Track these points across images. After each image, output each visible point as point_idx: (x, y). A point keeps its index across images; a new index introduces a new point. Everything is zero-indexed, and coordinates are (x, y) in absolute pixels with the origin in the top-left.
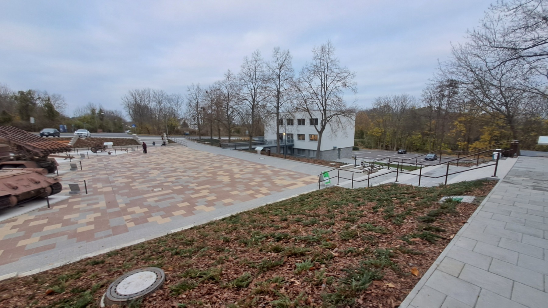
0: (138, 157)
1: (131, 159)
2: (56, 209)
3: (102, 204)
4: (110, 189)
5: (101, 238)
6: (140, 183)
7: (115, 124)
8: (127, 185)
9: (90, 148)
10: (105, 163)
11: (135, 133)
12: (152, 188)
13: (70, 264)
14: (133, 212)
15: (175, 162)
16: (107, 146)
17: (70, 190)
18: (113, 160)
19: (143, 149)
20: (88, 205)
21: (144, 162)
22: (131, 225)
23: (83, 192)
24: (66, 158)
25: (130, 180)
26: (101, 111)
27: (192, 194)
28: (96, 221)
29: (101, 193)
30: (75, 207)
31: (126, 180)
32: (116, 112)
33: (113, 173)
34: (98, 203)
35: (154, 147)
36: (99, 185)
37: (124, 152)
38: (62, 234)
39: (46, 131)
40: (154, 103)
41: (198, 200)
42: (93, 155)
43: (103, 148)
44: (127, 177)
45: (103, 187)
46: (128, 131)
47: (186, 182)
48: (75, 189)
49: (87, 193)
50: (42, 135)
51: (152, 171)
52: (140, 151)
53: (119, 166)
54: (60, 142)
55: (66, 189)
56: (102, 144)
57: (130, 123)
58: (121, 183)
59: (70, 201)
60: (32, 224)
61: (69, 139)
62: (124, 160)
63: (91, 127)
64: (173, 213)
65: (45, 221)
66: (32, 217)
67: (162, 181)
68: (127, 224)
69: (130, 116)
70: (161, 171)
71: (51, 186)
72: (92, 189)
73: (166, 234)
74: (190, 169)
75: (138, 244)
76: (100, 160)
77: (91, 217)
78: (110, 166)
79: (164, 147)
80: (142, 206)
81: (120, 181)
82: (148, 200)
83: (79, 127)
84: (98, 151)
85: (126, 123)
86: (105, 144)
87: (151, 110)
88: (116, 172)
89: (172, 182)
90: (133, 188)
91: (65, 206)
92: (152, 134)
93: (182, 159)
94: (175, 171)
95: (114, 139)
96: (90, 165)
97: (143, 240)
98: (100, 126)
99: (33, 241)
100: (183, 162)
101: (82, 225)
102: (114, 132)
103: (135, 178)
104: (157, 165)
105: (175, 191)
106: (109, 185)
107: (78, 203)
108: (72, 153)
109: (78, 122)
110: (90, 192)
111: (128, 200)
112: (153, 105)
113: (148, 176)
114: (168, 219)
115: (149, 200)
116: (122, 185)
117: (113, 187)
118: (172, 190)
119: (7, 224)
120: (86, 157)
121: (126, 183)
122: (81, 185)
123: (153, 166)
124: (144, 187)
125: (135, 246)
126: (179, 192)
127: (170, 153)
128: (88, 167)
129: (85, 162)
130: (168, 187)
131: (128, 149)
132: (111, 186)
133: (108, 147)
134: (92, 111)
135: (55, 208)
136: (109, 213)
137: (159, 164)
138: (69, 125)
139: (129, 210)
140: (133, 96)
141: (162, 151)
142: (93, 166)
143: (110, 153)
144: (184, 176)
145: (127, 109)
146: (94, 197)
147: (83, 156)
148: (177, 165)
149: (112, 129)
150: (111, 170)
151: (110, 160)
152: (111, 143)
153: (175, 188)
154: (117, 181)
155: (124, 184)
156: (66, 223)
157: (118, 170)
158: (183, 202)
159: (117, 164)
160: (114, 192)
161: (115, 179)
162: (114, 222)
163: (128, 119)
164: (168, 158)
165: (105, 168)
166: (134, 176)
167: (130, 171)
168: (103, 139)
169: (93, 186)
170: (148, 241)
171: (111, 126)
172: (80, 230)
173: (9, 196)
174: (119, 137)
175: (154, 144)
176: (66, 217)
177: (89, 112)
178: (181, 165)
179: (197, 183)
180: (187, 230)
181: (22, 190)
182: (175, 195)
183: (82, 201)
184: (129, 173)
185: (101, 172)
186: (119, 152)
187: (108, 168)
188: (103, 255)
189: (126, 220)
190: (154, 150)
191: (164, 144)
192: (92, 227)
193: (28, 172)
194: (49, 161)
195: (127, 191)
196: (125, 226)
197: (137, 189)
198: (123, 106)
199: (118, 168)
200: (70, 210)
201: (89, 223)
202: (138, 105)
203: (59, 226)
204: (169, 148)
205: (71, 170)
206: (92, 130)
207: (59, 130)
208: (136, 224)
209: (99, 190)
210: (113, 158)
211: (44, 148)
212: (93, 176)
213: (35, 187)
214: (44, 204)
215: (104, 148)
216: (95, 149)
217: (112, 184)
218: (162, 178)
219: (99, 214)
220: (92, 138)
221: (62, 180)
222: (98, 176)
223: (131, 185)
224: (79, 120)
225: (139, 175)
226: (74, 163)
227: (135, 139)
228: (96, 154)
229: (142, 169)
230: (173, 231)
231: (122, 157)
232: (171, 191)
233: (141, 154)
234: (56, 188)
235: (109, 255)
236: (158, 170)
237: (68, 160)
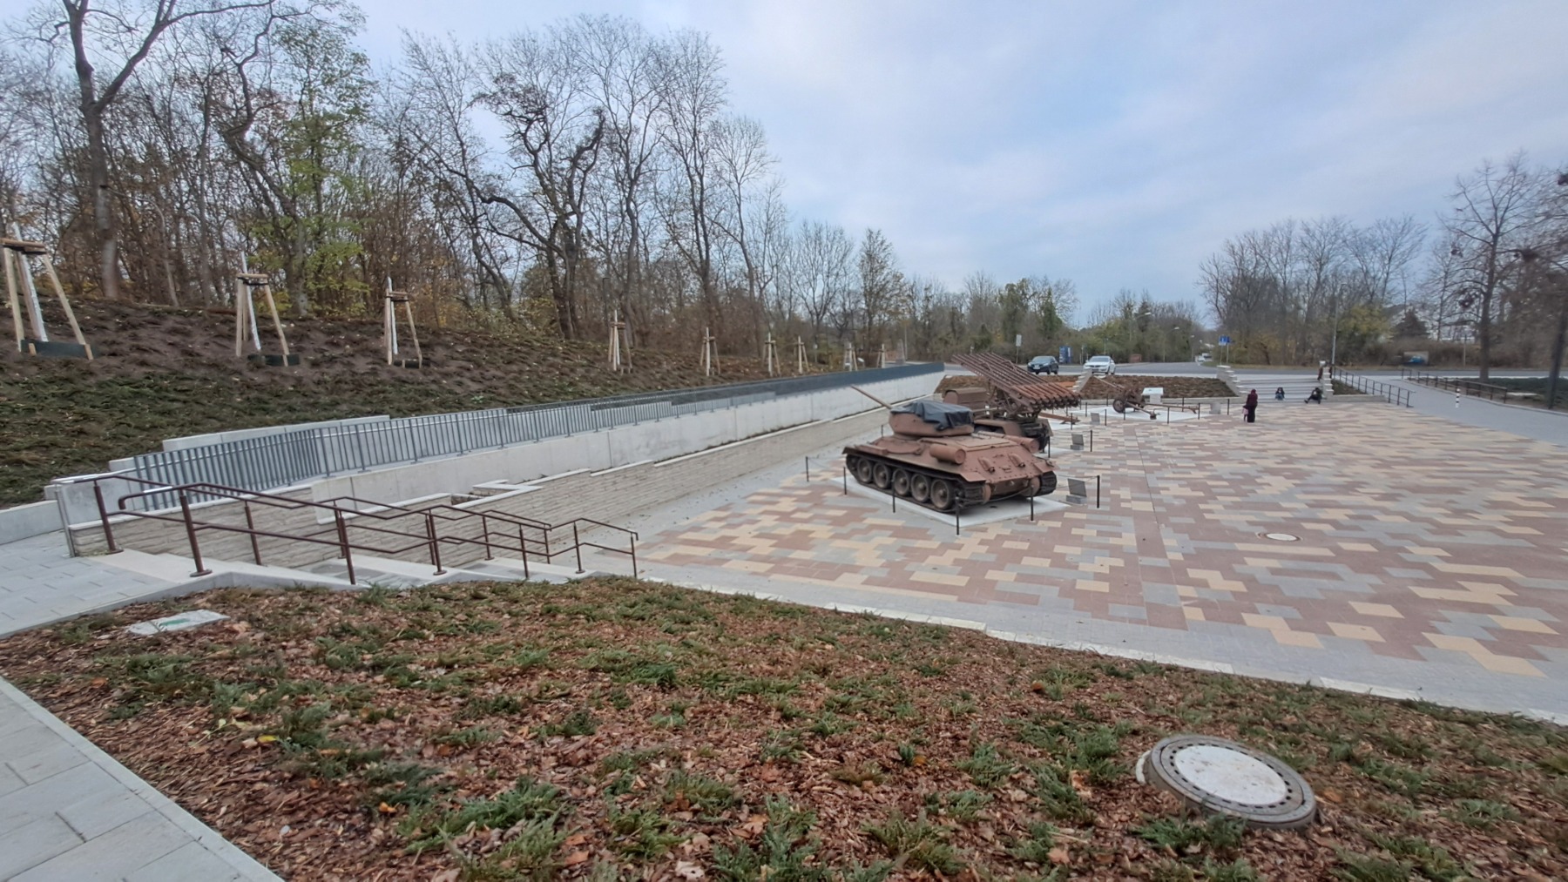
0: (1225, 433)
1: (1206, 435)
2: (1043, 525)
3: (1129, 540)
4: (1147, 507)
5: (1123, 619)
6: (1226, 507)
7: (1172, 339)
8: (1191, 506)
9: (1112, 401)
10: (1142, 440)
11: (1224, 361)
12: (1262, 530)
13: (1062, 650)
14: (1203, 584)
15: (1355, 460)
16: (1148, 397)
17: (1068, 493)
18: (1159, 434)
19: (1246, 411)
20: (1100, 533)
21: (1244, 448)
22: (1194, 614)
23: (1092, 503)
24: (1065, 420)
25: (1202, 494)
26: (1144, 307)
27: (1420, 583)
28: (1112, 576)
29: (1128, 513)
30: (1075, 531)
31: (1188, 492)
32: (1180, 305)
33: (1159, 469)
34: (1119, 536)
35: (1280, 404)
36: (1125, 493)
37: (1189, 415)
38: (1051, 582)
39: (1038, 361)
40: (1302, 266)
41: (1446, 613)
42: (1115, 419)
43: (1139, 400)
44: (1193, 485)
45: (1133, 499)
46: (1201, 358)
47: (1394, 536)
48: (1077, 490)
49: (1098, 507)
50: (1031, 369)
51: (1267, 478)
52: (1235, 414)
53: (1174, 451)
54: (1063, 385)
55: (1062, 488)
56: (1139, 391)
57: (1212, 332)
58: (1176, 497)
59: (1067, 515)
60: (1007, 544)
61: (1074, 379)
62: (1188, 438)
63: (1118, 349)
64: (1332, 625)
65: (1025, 546)
66: (1007, 532)
67: (1297, 515)
68: (1186, 609)
69: (1217, 314)
70: (1298, 482)
71: (1040, 477)
72: (1108, 500)
73: (1302, 681)
74: (1417, 489)
75: (1214, 674)
76: (1130, 432)
77: (1104, 563)
78: (1151, 448)
79: (1313, 406)
80: (1228, 574)
81: (1174, 491)
82: (1247, 559)
83: (1093, 352)
84: (1127, 410)
85: (1201, 334)
86: (1146, 391)
87: (1285, 289)
88: (1165, 466)
89: (1334, 523)
90: (1207, 516)
91: (1058, 524)
92: (1277, 363)
93: (1382, 452)
94: (1350, 488)
95: (1167, 379)
96: (1108, 441)
97: (1228, 669)
98: (1138, 345)
99: (1004, 577)
100: (1385, 464)
101: (1085, 576)
102: (1168, 360)
103: (1214, 490)
104: (1284, 462)
105: (1341, 555)
106: (1148, 496)
107: (1080, 524)
108: (1075, 411)
109: (1093, 339)
110: (1106, 504)
111: (1191, 547)
112: (1297, 271)
113: (1254, 492)
114: (1310, 640)
115: (1250, 561)
116: (1176, 502)
117: (1156, 503)
118: (1331, 549)
119: (975, 534)
120: (1102, 422)
121: (1188, 499)
122: (1091, 486)
123: (1271, 463)
124: (1239, 520)
125: (1205, 674)
126: (1361, 563)
127: (1335, 426)
128: (1102, 446)
129: (1102, 433)
130: (1318, 538)
131: (1202, 407)
132: (1151, 500)
133: (1152, 401)
134: (1125, 311)
135: (1041, 523)
136: (1142, 566)
137: (1291, 460)
138: (1076, 347)
139: (1193, 573)
140: (1233, 253)
141: (1307, 418)
142: (1115, 445)
143: (1153, 417)
144: (1386, 511)
145: (1211, 296)
146: (1113, 518)
147: (1095, 418)
148: (1362, 469)
149: (1163, 354)
150: (1153, 458)
151: (1152, 434)
152: (1160, 391)
153: (1347, 546)
154: (1167, 489)
155: (1184, 502)
156: (1059, 561)
157: (1171, 461)
158: (1375, 599)
159: (1169, 444)
160: (1159, 518)
161: (1161, 484)
162: (1155, 592)
163: (1208, 321)
164: (1324, 444)
165: (1141, 451)
166: (1210, 483)
167: (1201, 468)
168: (1141, 379)
169: (1112, 492)
170: (1242, 678)
171: (1163, 347)
172: (1081, 585)
173: (982, 483)
174: (1179, 375)
175: (1280, 394)
176: (1058, 549)
177: (1119, 314)
178: (1380, 473)
179: (1446, 550)
180: (1390, 701)
181: (1000, 477)
182: (1340, 569)
183: (1088, 521)
184: (1196, 474)
185: (1129, 463)
186: (1177, 415)
187: (1146, 454)
188: (1127, 662)
189: (1183, 598)
190: (1280, 413)
191: (1317, 397)
192: (1104, 587)
193: (1012, 443)
194: (1038, 425)
195: (1192, 521)
196: (1180, 612)
197: (1217, 521)
198: (1201, 289)
199: (1172, 457)
200: (1065, 536)
201: (1099, 577)
202: (1244, 278)
203: (1046, 562)
204: (1335, 411)
205: (1072, 447)
206: (1120, 358)
207: (1057, 358)
208: (1207, 619)
209: (1123, 505)
210: (1161, 429)
211: (1035, 396)
212: (1113, 469)
213: (1017, 474)
214: (1024, 511)
215: (1139, 402)
216: (1123, 402)
217: (1154, 496)
218: (1299, 505)
219: (1120, 563)
220: (1118, 377)
221: (1058, 469)
222: (1122, 470)
223: (1202, 506)
224: (1097, 334)
225: (1225, 483)
226: (1079, 432)
227: (1222, 379)
228: (1122, 416)
229: (1235, 466)
230: (1329, 683)
231: (1184, 427)
232: (1327, 553)
233: (1237, 423)
234: (1047, 483)
235: (1142, 666)
236: (1287, 477)
237: (1068, 426)
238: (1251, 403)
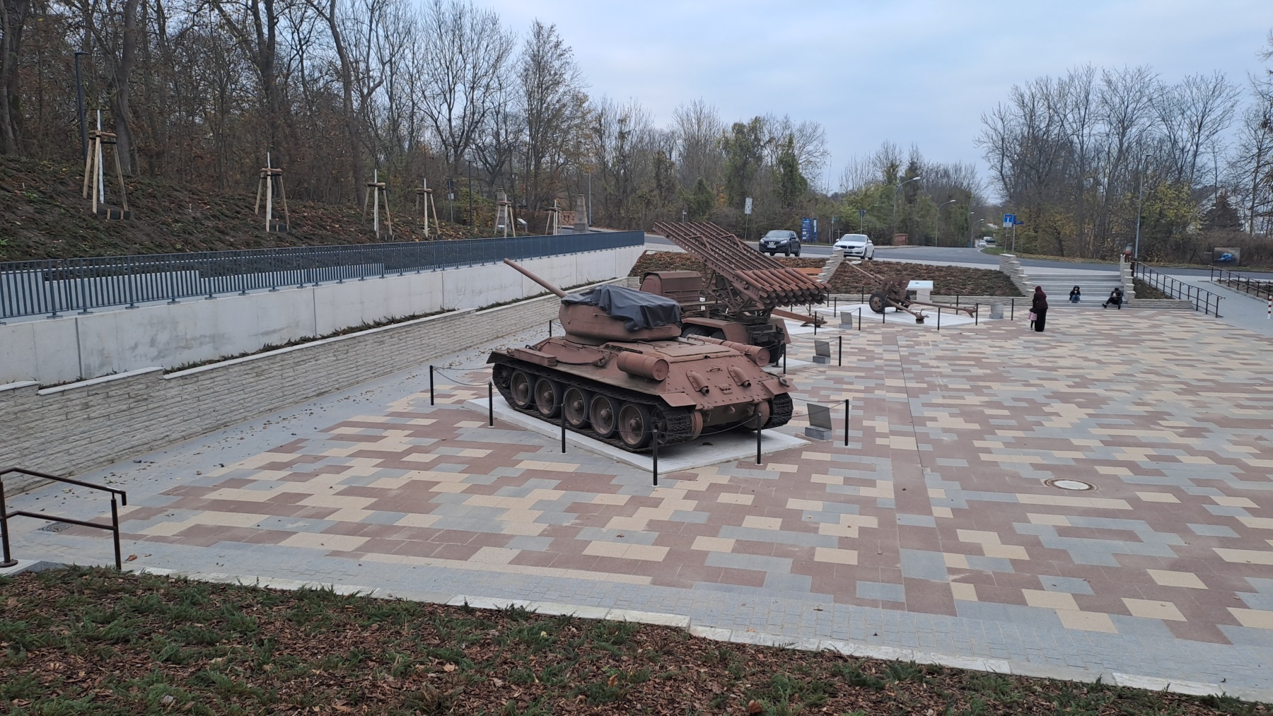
0: (1009, 344)
1: (984, 347)
2: (774, 469)
3: (884, 491)
4: (908, 444)
5: (874, 603)
6: (1007, 445)
7: (947, 215)
8: (964, 443)
9: (868, 296)
10: (904, 352)
11: (1009, 249)
12: (1049, 475)
13: (794, 650)
14: (974, 550)
15: (1157, 383)
16: (914, 292)
17: (807, 424)
18: (927, 344)
19: (1034, 316)
20: (848, 481)
21: (1029, 366)
22: (964, 593)
23: (838, 438)
24: (807, 321)
25: (976, 426)
26: (913, 168)
27: (1226, 543)
28: (862, 542)
29: (884, 452)
30: (816, 478)
31: (960, 424)
32: (957, 169)
33: (925, 391)
34: (872, 483)
35: (1073, 309)
36: (881, 424)
37: (964, 319)
38: (782, 553)
39: (774, 236)
40: (1101, 128)
41: (1253, 581)
42: (872, 321)
43: (902, 297)
44: (967, 414)
45: (893, 433)
46: (983, 243)
47: (1199, 482)
48: (820, 418)
49: (846, 444)
50: (764, 247)
51: (1057, 406)
52: (1021, 319)
53: (945, 368)
54: (804, 271)
55: (799, 416)
56: (903, 284)
57: (995, 208)
58: (946, 430)
59: (806, 455)
60: (725, 498)
61: (820, 263)
62: (964, 349)
63: (879, 225)
64: (1129, 603)
65: (747, 500)
66: (724, 480)
67: (1091, 455)
68: (953, 584)
69: (1000, 185)
70: (1091, 411)
71: (769, 401)
72: (859, 434)
73: (1091, 679)
74: (1225, 423)
75: (987, 675)
76: (890, 340)
77: (852, 523)
78: (917, 363)
79: (1112, 312)
80: (1008, 536)
81: (944, 422)
82: (1031, 516)
83: (847, 228)
84: (887, 309)
85: (983, 211)
86: (913, 285)
87: (1082, 157)
88: (932, 387)
89: (1132, 466)
90: (984, 457)
91: (792, 468)
92: (1072, 254)
93: (1187, 374)
94: (1153, 419)
95: (939, 269)
96: (862, 351)
97: (1004, 667)
98: (903, 221)
99: (718, 547)
100: (1190, 389)
101: (827, 542)
102: (941, 244)
103: (993, 421)
104: (1077, 385)
105: (1140, 509)
106: (909, 428)
107: (822, 468)
108: (821, 309)
109: (846, 209)
110: (857, 440)
111: (962, 502)
112: (1097, 133)
113: (1041, 425)
114: (1101, 622)
115: (1034, 518)
116: (946, 438)
117: (921, 438)
118: (1129, 500)
119: (679, 484)
120: (855, 325)
121: (960, 433)
122: (837, 414)
123: (1061, 387)
124: (1021, 462)
125: (975, 675)
126: (1165, 519)
127: (1136, 339)
128: (854, 359)
129: (855, 341)
130: (1115, 487)
131: (981, 309)
132: (915, 434)
133: (919, 298)
134: (888, 172)
135: (770, 466)
136: (901, 526)
137: (1084, 382)
138: (824, 218)
139: (965, 536)
140: (1023, 105)
141: (1104, 327)
142: (871, 358)
143: (920, 320)
144: (1191, 451)
145: (995, 158)
146: (866, 460)
147: (846, 319)
148: (1165, 395)
149: (936, 234)
150: (919, 377)
151: (918, 344)
152: (928, 285)
153: (1146, 496)
154: (934, 419)
155: (956, 438)
156: (793, 521)
157: (940, 381)
158: (1176, 566)
159: (939, 358)
160: (922, 458)
161: (928, 413)
162: (915, 562)
163: (992, 195)
164: (1124, 363)
165: (903, 367)
166: (988, 411)
167: (977, 391)
168: (906, 267)
169: (866, 423)
170: (1020, 678)
171: (935, 225)
172: (822, 555)
173: (690, 409)
174: (953, 264)
175: (1075, 295)
176: (793, 504)
177: (880, 176)
178: (1185, 401)
179: (1253, 499)
180: (1190, 699)
181: (716, 400)
182: (1140, 527)
183: (834, 464)
184: (972, 400)
185: (889, 382)
186: (950, 319)
187: (910, 371)
188: (878, 663)
189: (952, 571)
190: (1074, 320)
191: (1116, 300)
192: (850, 557)
193: (733, 352)
194: (771, 328)
195: (962, 463)
196: (947, 590)
197: (995, 463)
198: (983, 149)
199: (942, 375)
200: (801, 486)
201: (845, 543)
202: (1035, 139)
203: (776, 523)
204: (1136, 319)
205: (815, 360)
206: (879, 238)
207: (800, 236)
208: (981, 598)
209: (879, 441)
210: (930, 337)
211: (767, 287)
212: (867, 390)
213: (739, 397)
214: (747, 450)
215: (904, 300)
216: (882, 299)
217: (918, 429)
218: (1092, 442)
219: (872, 522)
220: (876, 263)
221: (795, 390)
222: (879, 393)
223: (977, 444)
224: (851, 203)
225: (1006, 412)
226: (825, 338)
227: (1006, 272)
228: (880, 317)
229: (1019, 389)
230: (1123, 679)
231: (958, 334)
232: (1123, 505)
233: (1020, 332)
234: (780, 409)
235: (896, 669)
236: (1080, 405)
237: (811, 329)
238: (1040, 307)
